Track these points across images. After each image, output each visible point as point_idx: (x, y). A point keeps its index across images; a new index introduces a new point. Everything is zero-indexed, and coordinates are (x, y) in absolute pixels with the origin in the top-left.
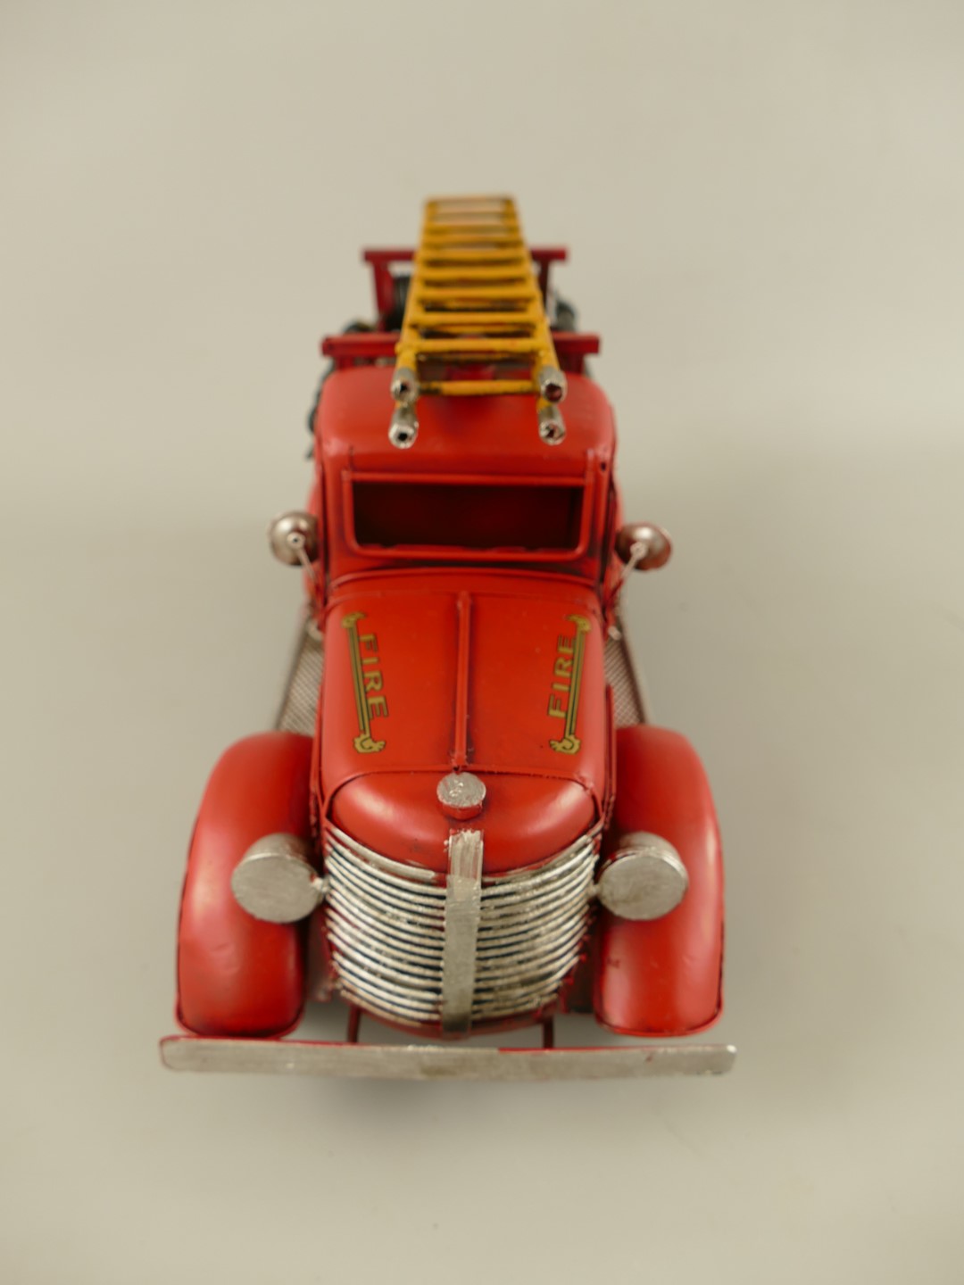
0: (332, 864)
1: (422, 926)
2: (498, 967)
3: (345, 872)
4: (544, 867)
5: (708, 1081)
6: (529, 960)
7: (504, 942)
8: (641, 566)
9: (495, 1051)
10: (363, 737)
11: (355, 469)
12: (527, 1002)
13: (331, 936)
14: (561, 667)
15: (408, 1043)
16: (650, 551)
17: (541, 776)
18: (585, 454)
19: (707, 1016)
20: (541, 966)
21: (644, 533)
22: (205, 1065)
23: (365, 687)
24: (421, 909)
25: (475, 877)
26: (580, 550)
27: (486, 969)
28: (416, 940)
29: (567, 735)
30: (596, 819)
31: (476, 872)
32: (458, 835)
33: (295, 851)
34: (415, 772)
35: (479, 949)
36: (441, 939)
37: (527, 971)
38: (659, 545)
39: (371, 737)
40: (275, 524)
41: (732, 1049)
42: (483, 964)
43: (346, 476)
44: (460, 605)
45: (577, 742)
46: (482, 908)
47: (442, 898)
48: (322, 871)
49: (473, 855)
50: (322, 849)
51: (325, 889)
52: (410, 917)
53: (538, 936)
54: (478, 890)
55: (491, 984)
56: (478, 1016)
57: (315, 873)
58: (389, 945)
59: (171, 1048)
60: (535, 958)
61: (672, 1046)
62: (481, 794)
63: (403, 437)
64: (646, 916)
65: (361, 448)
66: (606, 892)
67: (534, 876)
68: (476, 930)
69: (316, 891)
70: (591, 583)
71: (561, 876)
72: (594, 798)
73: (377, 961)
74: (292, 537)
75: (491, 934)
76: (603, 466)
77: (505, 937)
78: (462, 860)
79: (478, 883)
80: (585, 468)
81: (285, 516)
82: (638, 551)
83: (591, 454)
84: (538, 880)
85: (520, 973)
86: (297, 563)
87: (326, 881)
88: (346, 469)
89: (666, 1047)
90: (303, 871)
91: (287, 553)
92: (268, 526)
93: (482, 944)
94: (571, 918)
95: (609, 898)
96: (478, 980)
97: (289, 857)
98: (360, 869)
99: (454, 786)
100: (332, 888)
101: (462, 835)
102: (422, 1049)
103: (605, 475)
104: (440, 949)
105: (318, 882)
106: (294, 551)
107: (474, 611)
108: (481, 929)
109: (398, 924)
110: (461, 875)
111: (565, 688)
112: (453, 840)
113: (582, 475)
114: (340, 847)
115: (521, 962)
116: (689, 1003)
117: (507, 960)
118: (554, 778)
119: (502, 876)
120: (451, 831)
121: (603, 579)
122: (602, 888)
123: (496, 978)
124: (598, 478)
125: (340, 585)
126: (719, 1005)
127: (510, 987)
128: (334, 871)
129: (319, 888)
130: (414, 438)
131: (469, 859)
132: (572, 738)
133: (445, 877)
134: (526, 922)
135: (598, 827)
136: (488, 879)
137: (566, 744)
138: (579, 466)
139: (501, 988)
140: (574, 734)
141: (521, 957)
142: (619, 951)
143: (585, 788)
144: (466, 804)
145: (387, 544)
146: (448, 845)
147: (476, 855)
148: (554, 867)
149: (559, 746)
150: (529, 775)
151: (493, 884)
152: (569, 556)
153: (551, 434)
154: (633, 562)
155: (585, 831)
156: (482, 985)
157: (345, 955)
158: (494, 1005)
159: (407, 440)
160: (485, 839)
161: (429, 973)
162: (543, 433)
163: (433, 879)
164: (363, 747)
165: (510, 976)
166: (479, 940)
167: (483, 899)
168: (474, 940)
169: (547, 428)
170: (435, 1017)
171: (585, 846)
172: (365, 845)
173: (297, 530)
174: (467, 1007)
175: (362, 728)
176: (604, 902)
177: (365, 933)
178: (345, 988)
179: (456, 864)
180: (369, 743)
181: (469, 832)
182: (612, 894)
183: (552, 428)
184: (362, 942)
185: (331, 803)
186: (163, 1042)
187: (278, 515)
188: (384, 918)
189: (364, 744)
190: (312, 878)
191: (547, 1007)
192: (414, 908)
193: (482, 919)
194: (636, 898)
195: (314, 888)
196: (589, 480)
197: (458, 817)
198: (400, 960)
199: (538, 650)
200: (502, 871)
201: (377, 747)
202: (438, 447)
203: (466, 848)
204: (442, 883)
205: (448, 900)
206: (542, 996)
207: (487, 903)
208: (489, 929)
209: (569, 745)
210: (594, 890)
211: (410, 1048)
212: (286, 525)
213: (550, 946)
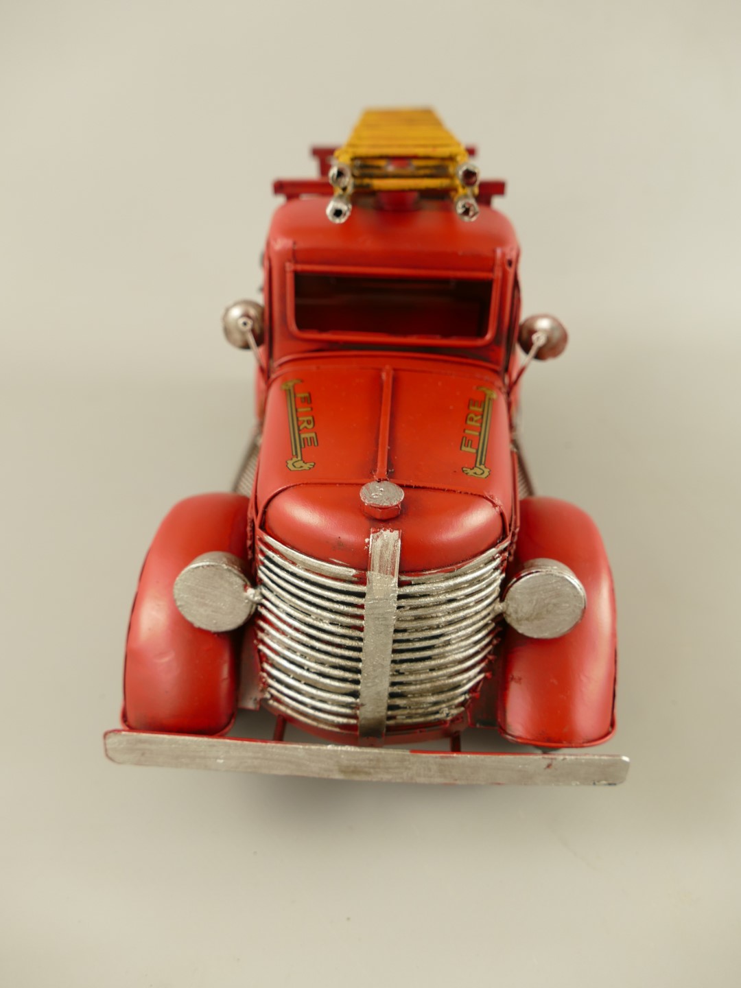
0: (263, 572)
1: (343, 626)
2: (411, 673)
3: (275, 578)
4: (456, 572)
5: (602, 791)
6: (440, 668)
7: (418, 645)
8: (540, 356)
9: (407, 753)
10: (295, 459)
11: (296, 262)
12: (437, 712)
13: (261, 647)
14: (472, 419)
15: (328, 744)
16: (549, 340)
17: (454, 491)
18: (494, 252)
19: (603, 732)
20: (451, 676)
21: (543, 324)
22: (144, 758)
23: (299, 427)
24: (342, 608)
25: (393, 574)
26: (489, 336)
27: (399, 673)
28: (337, 640)
29: (478, 465)
30: (504, 536)
31: (394, 569)
32: (378, 533)
33: (230, 563)
34: (340, 484)
35: (395, 651)
36: (361, 639)
37: (437, 678)
38: (557, 335)
39: (302, 460)
40: (227, 310)
41: (626, 759)
42: (397, 667)
43: (290, 267)
44: (384, 376)
45: (487, 471)
46: (399, 608)
47: (361, 595)
48: (254, 582)
49: (391, 552)
50: (254, 559)
51: (257, 598)
52: (333, 616)
53: (448, 643)
54: (395, 586)
55: (405, 688)
56: (392, 722)
57: (248, 583)
58: (313, 648)
59: (113, 740)
60: (445, 666)
61: (571, 755)
62: (400, 496)
63: (338, 213)
64: (546, 635)
65: (303, 244)
66: (511, 610)
67: (447, 579)
68: (392, 630)
69: (250, 600)
70: (498, 368)
71: (471, 583)
72: (502, 515)
73: (301, 666)
74: (244, 320)
75: (405, 636)
76: (510, 263)
77: (420, 640)
78: (381, 557)
79: (395, 580)
80: (494, 265)
81: (236, 304)
82: (539, 340)
83: (499, 252)
84: (451, 583)
85: (431, 680)
86: (246, 346)
87: (258, 590)
88: (289, 261)
89: (566, 756)
90: (237, 580)
91: (237, 336)
92: (222, 312)
93: (398, 646)
94: (478, 631)
95: (514, 616)
96: (393, 684)
97: (225, 567)
98: (288, 572)
99: (375, 490)
100: (265, 597)
101: (382, 533)
102: (339, 748)
103: (511, 271)
104: (359, 650)
105: (251, 592)
106: (243, 333)
107: (396, 381)
108: (396, 631)
109: (320, 625)
110: (379, 571)
111: (476, 434)
112: (373, 538)
113: (491, 270)
114: (270, 554)
115: (432, 670)
116: (586, 717)
117: (420, 665)
118: (467, 493)
119: (418, 575)
120: (372, 530)
121: (507, 370)
122: (508, 605)
123: (409, 684)
124: (505, 274)
125: (281, 365)
126: (613, 724)
127: (422, 693)
128: (266, 580)
129: (251, 596)
130: (348, 214)
131: (387, 556)
132: (482, 467)
133: (365, 575)
134: (438, 627)
135: (506, 544)
136: (404, 578)
137: (476, 470)
138: (488, 263)
139: (414, 694)
140: (484, 464)
141: (433, 663)
142: (520, 670)
143: (494, 505)
144: (386, 504)
145: (322, 329)
146: (369, 543)
147: (394, 553)
148: (465, 574)
149: (471, 472)
150: (444, 490)
151: (409, 584)
152: (479, 342)
153: (466, 212)
154: (533, 351)
155: (494, 545)
156: (396, 689)
157: (273, 665)
158: (406, 712)
159: (342, 216)
160: (402, 538)
161: (348, 675)
162: (460, 210)
163: (354, 576)
164: (295, 466)
165: (422, 682)
166: (395, 641)
167: (400, 597)
168: (391, 641)
169: (464, 206)
170: (353, 721)
171: (494, 559)
172: (293, 548)
173: (246, 315)
174: (382, 711)
175: (294, 454)
176: (509, 620)
177: (292, 639)
178: (273, 696)
179: (375, 561)
180: (301, 463)
181: (388, 531)
182: (516, 612)
183: (467, 206)
184: (289, 648)
185: (265, 513)
186: (106, 735)
187: (230, 303)
188: (308, 620)
189: (295, 464)
190: (245, 587)
191: (456, 719)
192: (336, 606)
193: (398, 620)
194: (538, 616)
195: (247, 598)
196: (498, 274)
197: (378, 517)
198: (322, 663)
199: (451, 407)
200: (417, 571)
201: (306, 467)
202: (368, 243)
203: (385, 546)
204: (362, 581)
205: (367, 597)
206: (450, 708)
207: (403, 602)
208: (404, 631)
209: (481, 472)
210: (499, 607)
211: (330, 747)
212: (236, 312)
213: (460, 656)
